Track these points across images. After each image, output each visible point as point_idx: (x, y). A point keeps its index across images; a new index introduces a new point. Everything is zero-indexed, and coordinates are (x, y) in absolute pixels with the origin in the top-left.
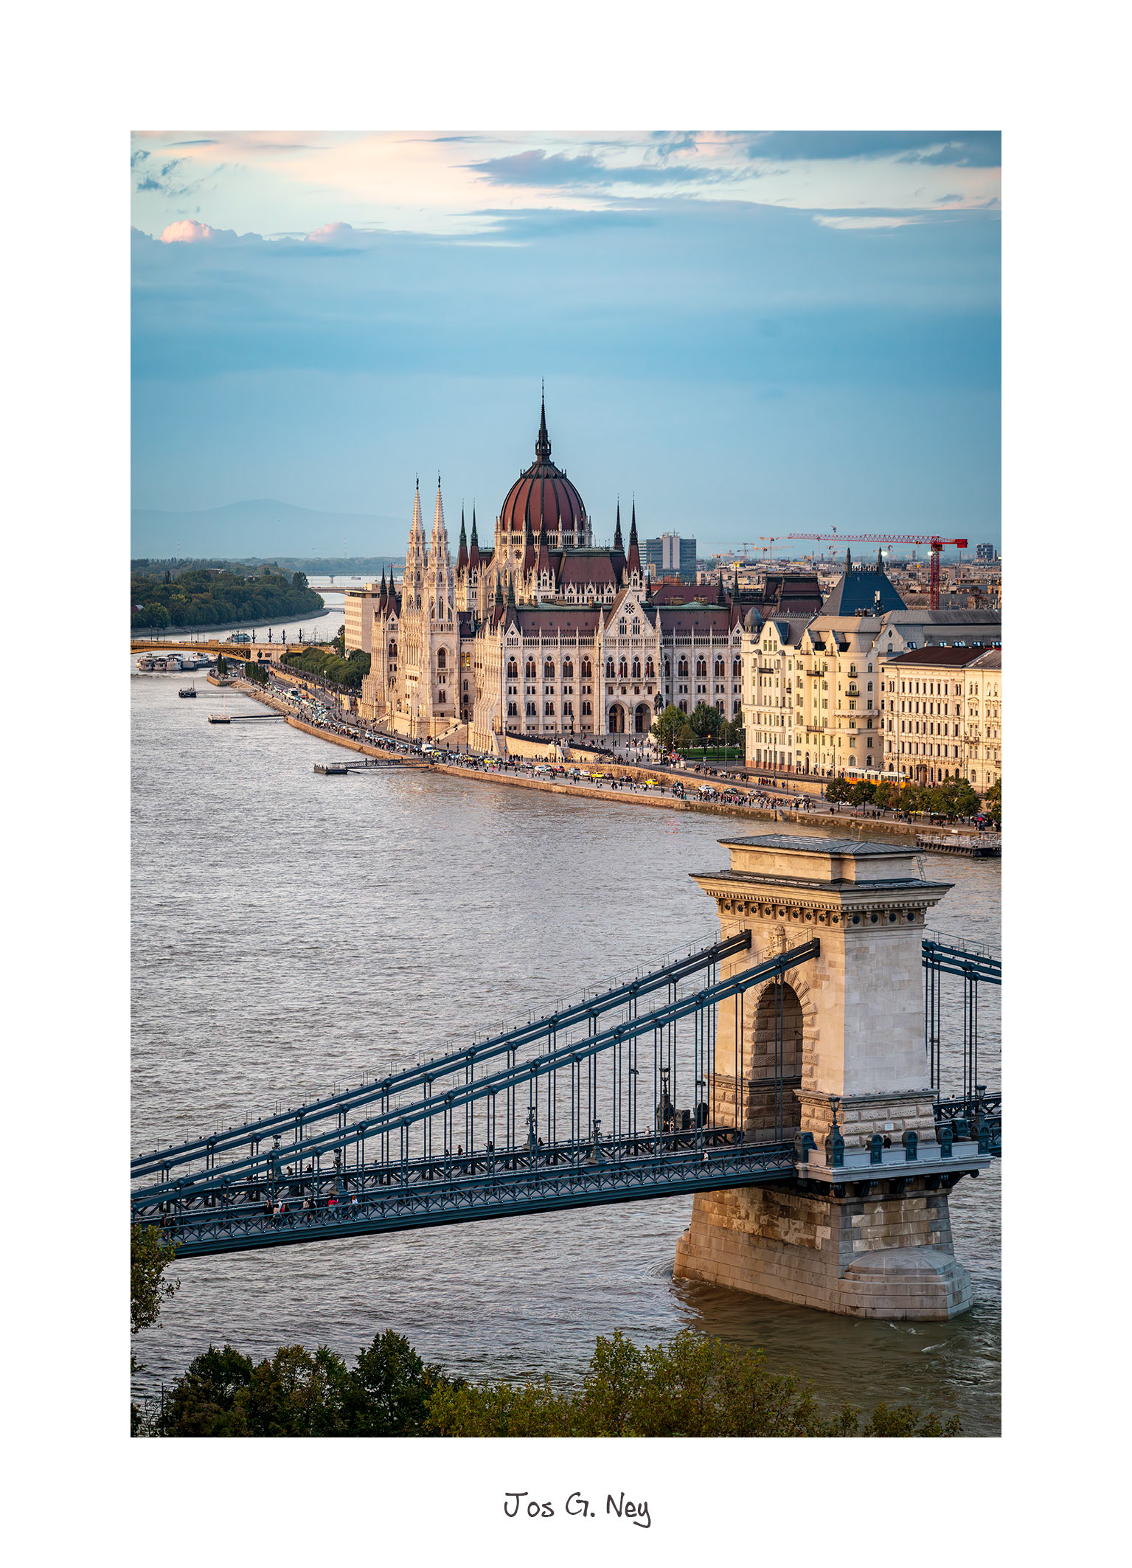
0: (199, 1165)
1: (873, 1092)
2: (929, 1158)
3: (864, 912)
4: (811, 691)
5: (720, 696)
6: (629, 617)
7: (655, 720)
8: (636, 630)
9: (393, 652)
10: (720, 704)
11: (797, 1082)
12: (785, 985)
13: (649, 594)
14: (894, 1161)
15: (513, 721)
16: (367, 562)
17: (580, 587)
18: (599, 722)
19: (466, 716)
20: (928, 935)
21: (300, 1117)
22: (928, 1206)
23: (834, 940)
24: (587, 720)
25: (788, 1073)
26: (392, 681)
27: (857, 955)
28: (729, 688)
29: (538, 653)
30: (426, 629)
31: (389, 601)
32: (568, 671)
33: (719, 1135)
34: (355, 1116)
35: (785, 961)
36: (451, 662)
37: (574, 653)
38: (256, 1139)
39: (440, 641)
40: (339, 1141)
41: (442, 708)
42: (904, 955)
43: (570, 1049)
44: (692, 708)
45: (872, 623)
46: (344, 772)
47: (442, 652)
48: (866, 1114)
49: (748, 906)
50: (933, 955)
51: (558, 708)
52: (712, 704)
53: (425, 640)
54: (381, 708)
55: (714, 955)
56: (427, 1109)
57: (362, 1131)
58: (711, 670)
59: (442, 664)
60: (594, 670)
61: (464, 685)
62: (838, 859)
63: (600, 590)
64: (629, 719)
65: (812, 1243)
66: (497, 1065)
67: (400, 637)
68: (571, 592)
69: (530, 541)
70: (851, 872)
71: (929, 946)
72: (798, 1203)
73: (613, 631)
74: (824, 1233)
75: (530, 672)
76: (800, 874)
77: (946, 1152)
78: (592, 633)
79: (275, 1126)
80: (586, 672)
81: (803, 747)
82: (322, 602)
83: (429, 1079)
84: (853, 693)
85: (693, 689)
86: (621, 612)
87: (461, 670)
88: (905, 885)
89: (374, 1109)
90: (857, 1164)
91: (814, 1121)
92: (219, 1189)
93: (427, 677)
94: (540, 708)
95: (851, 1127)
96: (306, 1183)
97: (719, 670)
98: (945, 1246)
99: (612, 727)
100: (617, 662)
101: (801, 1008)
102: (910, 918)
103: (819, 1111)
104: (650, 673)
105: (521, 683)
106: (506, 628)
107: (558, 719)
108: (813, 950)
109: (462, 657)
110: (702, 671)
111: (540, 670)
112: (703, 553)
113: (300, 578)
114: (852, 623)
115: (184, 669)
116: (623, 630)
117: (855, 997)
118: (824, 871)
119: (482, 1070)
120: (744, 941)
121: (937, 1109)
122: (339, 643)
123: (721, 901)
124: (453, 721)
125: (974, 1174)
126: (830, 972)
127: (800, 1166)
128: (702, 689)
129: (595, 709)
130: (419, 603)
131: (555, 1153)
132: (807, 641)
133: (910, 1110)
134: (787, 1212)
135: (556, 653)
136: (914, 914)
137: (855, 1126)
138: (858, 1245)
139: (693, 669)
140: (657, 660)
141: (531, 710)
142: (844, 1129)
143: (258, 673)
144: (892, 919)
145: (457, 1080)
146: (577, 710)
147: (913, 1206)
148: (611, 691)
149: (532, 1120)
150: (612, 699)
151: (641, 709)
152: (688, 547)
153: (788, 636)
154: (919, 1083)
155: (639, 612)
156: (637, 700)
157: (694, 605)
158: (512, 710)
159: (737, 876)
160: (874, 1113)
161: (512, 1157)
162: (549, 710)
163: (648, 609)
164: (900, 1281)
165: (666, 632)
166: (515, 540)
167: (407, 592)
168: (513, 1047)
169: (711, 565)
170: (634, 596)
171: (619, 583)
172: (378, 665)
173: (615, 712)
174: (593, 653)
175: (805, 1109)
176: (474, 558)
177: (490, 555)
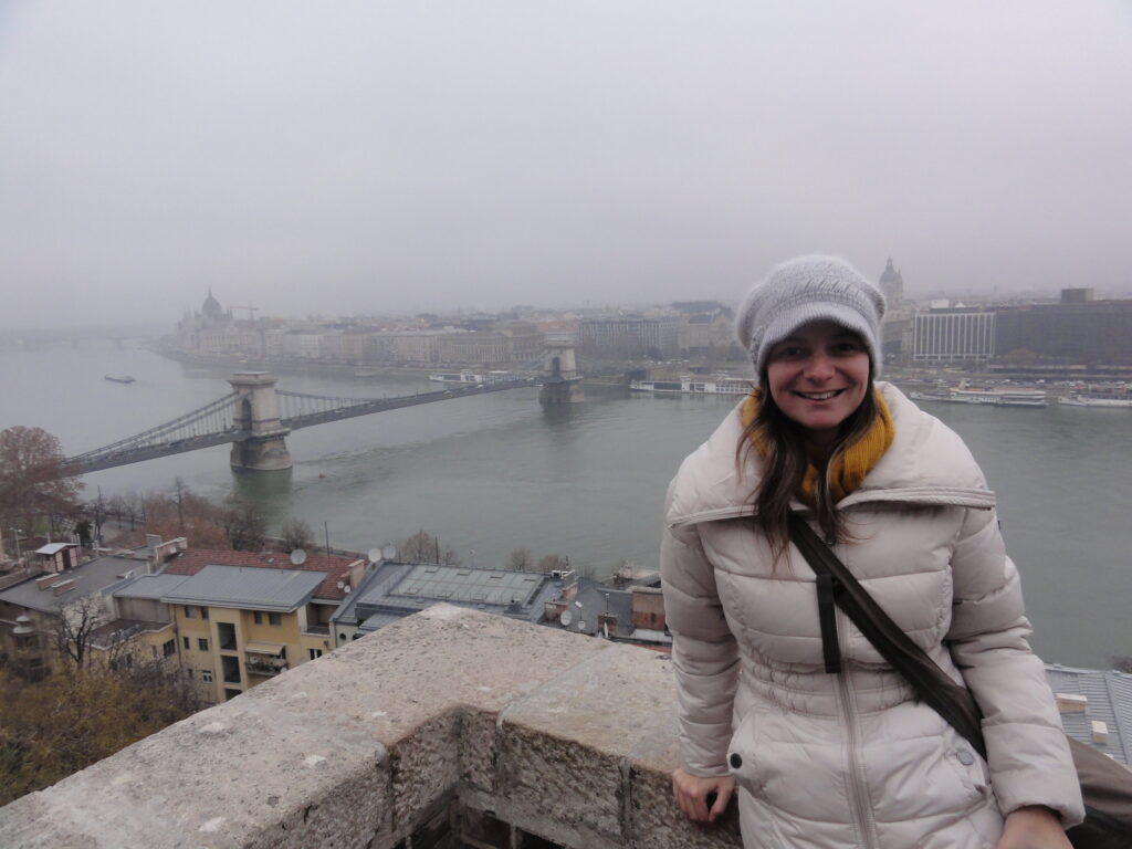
1: (267, 419)
2: (280, 431)
4: (269, 340)
8: (233, 329)
9: (182, 336)
11: (251, 419)
12: (247, 400)
13: (235, 323)
14: (272, 433)
17: (220, 322)
20: (276, 388)
22: (281, 440)
23: (256, 391)
25: (249, 417)
26: (183, 342)
29: (213, 335)
31: (180, 326)
32: (219, 338)
34: (153, 434)
35: (246, 396)
37: (220, 335)
40: (149, 440)
42: (272, 392)
49: (238, 385)
51: (218, 346)
55: (231, 395)
56: (171, 431)
61: (198, 342)
63: (224, 321)
65: (257, 450)
66: (185, 421)
67: (183, 333)
69: (209, 313)
75: (211, 339)
77: (284, 430)
78: (224, 331)
79: (134, 438)
83: (170, 425)
89: (158, 432)
90: (264, 433)
91: (256, 426)
93: (190, 341)
96: (144, 448)
101: (251, 404)
105: (209, 341)
106: (206, 330)
118: (253, 378)
119: (181, 423)
120: (238, 392)
121: (282, 421)
125: (290, 433)
126: (257, 397)
129: (225, 345)
130: (187, 326)
131: (200, 437)
133: (275, 422)
135: (217, 335)
140: (238, 335)
141: (212, 346)
142: (261, 427)
144: (267, 385)
145: (177, 424)
146: (222, 346)
147: (278, 441)
149: (194, 431)
154: (277, 417)
160: (267, 424)
161: (190, 439)
165: (239, 329)
166: (206, 313)
167: (183, 323)
168: (189, 417)
170: (232, 323)
171: (229, 321)
172: (180, 338)
174: (225, 334)
175: (253, 423)
177: (201, 316)
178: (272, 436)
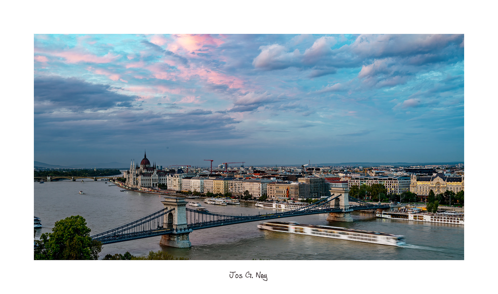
0: (106, 234)
1: (181, 224)
2: (187, 231)
3: (179, 205)
4: (174, 182)
5: (165, 182)
6: (155, 174)
7: (158, 185)
8: (155, 175)
9: (129, 178)
10: (165, 183)
11: (173, 223)
12: (171, 213)
13: (157, 172)
14: (183, 231)
15: (142, 185)
16: (126, 168)
17: (149, 171)
18: (152, 186)
19: (137, 185)
20: (186, 207)
21: (118, 229)
22: (187, 236)
23: (176, 208)
24: (150, 185)
25: (171, 222)
26: (129, 181)
27: (179, 210)
28: (166, 182)
29: (145, 178)
30: (133, 176)
31: (128, 173)
32: (148, 180)
33: (164, 229)
35: (171, 210)
36: (135, 179)
37: (149, 178)
38: (113, 231)
39: (134, 177)
40: (122, 231)
41: (134, 184)
42: (184, 209)
43: (148, 220)
44: (162, 184)
45: (181, 174)
46: (123, 191)
47: (134, 178)
48: (180, 226)
49: (167, 205)
50: (187, 209)
51: (147, 184)
52: (164, 183)
53: (132, 177)
54: (128, 184)
55: (163, 210)
56: (132, 227)
57: (125, 230)
58: (164, 180)
59: (134, 179)
60: (151, 180)
61: (137, 182)
62: (177, 199)
63: (152, 171)
64: (155, 185)
65: (174, 240)
66: (140, 222)
67: (130, 176)
68: (148, 172)
69: (144, 166)
70: (178, 201)
71: (186, 208)
72: (173, 236)
73: (153, 176)
74: (176, 239)
75: (144, 180)
76: (173, 201)
77: (188, 230)
78: (151, 176)
79: (115, 230)
80: (150, 180)
81: (174, 188)
82: (121, 173)
83: (132, 224)
84: (179, 182)
85: (162, 182)
86: (154, 174)
87: (137, 180)
88: (184, 202)
89: (126, 228)
90: (179, 232)
91: (174, 227)
92: (109, 237)
93: (133, 181)
94: (145, 184)
95: (178, 228)
96: (119, 236)
97: (165, 180)
98: (188, 240)
99: (153, 186)
100: (153, 179)
101: (173, 215)
102: (184, 205)
103: (175, 226)
104: (157, 180)
105: (143, 181)
106: (141, 175)
107: (147, 185)
108: (174, 209)
109: (136, 179)
110: (163, 180)
111: (145, 180)
113: (119, 170)
114: (179, 174)
115: (106, 180)
116: (154, 175)
117: (179, 214)
118: (175, 201)
119: (138, 223)
120: (167, 208)
121: (187, 225)
122: (123, 177)
123: (164, 204)
124: (136, 185)
125: (191, 232)
126: (176, 211)
127: (173, 232)
128: (163, 182)
129: (151, 184)
130: (132, 173)
131: (146, 231)
132: (174, 176)
133: (185, 226)
134: (172, 237)
135: (147, 178)
136: (185, 205)
137: (179, 228)
138: (179, 240)
139: (162, 179)
140: (158, 179)
141: (144, 184)
142: (177, 228)
143: (114, 181)
144: (182, 206)
145: (136, 224)
146: (149, 184)
147: (185, 236)
148: (153, 182)
149: (144, 228)
150: (153, 183)
151: (156, 184)
152: (161, 167)
153: (172, 176)
154: (186, 223)
155: (156, 174)
156: (156, 183)
157: (162, 173)
158: (142, 184)
159: (166, 201)
160: (181, 226)
161: (141, 232)
162: (146, 184)
163: (157, 173)
164: (184, 244)
165: (159, 175)
166: (142, 166)
167: (130, 171)
168: (142, 220)
169: (164, 169)
170: (155, 172)
171: (154, 171)
172: (127, 179)
173: (153, 184)
174: (151, 178)
175: (173, 226)
176: (138, 168)
177: (139, 168)
178: (183, 233)
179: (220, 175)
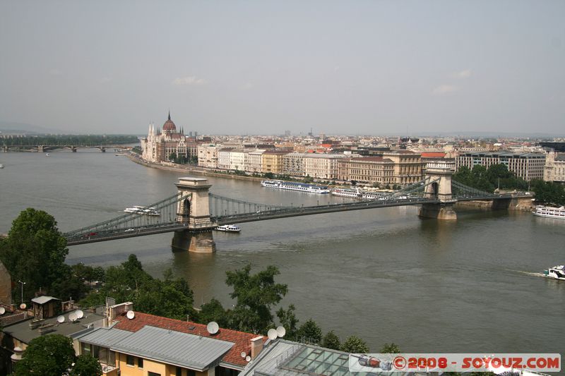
0: (95, 228)
1: (201, 216)
3: (199, 190)
4: (208, 155)
8: (183, 145)
9: (147, 148)
10: (195, 156)
12: (188, 200)
22: (209, 233)
23: (195, 195)
25: (188, 213)
27: (198, 196)
30: (152, 145)
31: (146, 141)
33: (178, 223)
34: (119, 221)
35: (187, 196)
40: (116, 224)
42: (206, 195)
47: (154, 148)
48: (200, 219)
49: (182, 188)
55: (177, 195)
57: (120, 223)
63: (177, 139)
65: (191, 239)
68: (173, 139)
74: (193, 237)
77: (212, 225)
80: (175, 151)
81: (207, 163)
82: (139, 141)
85: (191, 154)
86: (181, 143)
87: (157, 151)
89: (122, 220)
97: (195, 151)
98: (211, 239)
100: (180, 150)
101: (190, 203)
103: (192, 219)
108: (192, 194)
112: (199, 134)
117: (198, 202)
121: (211, 218)
123: (178, 187)
126: (194, 198)
127: (189, 227)
130: (151, 141)
131: (152, 226)
133: (206, 219)
135: (171, 149)
136: (207, 189)
138: (198, 239)
139: (191, 151)
140: (186, 150)
142: (196, 222)
144: (204, 191)
148: (179, 155)
154: (209, 214)
157: (192, 141)
163: (185, 142)
165: (187, 146)
166: (165, 132)
167: (148, 139)
170: (183, 140)
171: (180, 138)
172: (145, 151)
176: (159, 134)
177: (161, 134)
178: (204, 229)
179: (274, 147)
